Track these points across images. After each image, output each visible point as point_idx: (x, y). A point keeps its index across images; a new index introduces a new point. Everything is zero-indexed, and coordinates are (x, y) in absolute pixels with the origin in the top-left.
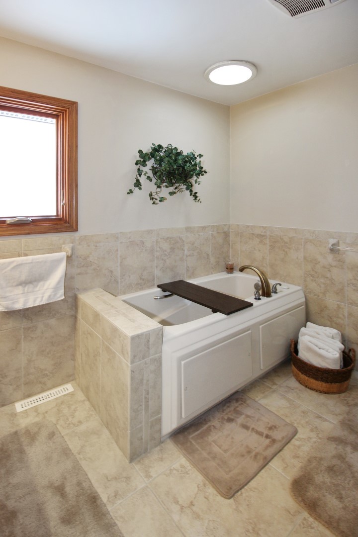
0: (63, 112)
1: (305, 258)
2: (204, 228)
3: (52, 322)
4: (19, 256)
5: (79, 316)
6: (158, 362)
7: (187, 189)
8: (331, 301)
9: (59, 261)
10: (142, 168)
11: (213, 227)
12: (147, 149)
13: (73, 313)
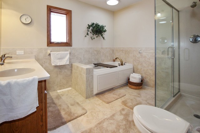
0: (68, 13)
1: (133, 56)
2: (106, 48)
3: (66, 70)
4: (58, 52)
5: (73, 69)
6: (93, 76)
7: (101, 36)
8: (139, 67)
9: (68, 54)
10: (89, 29)
11: (109, 48)
12: (90, 24)
13: (71, 69)
